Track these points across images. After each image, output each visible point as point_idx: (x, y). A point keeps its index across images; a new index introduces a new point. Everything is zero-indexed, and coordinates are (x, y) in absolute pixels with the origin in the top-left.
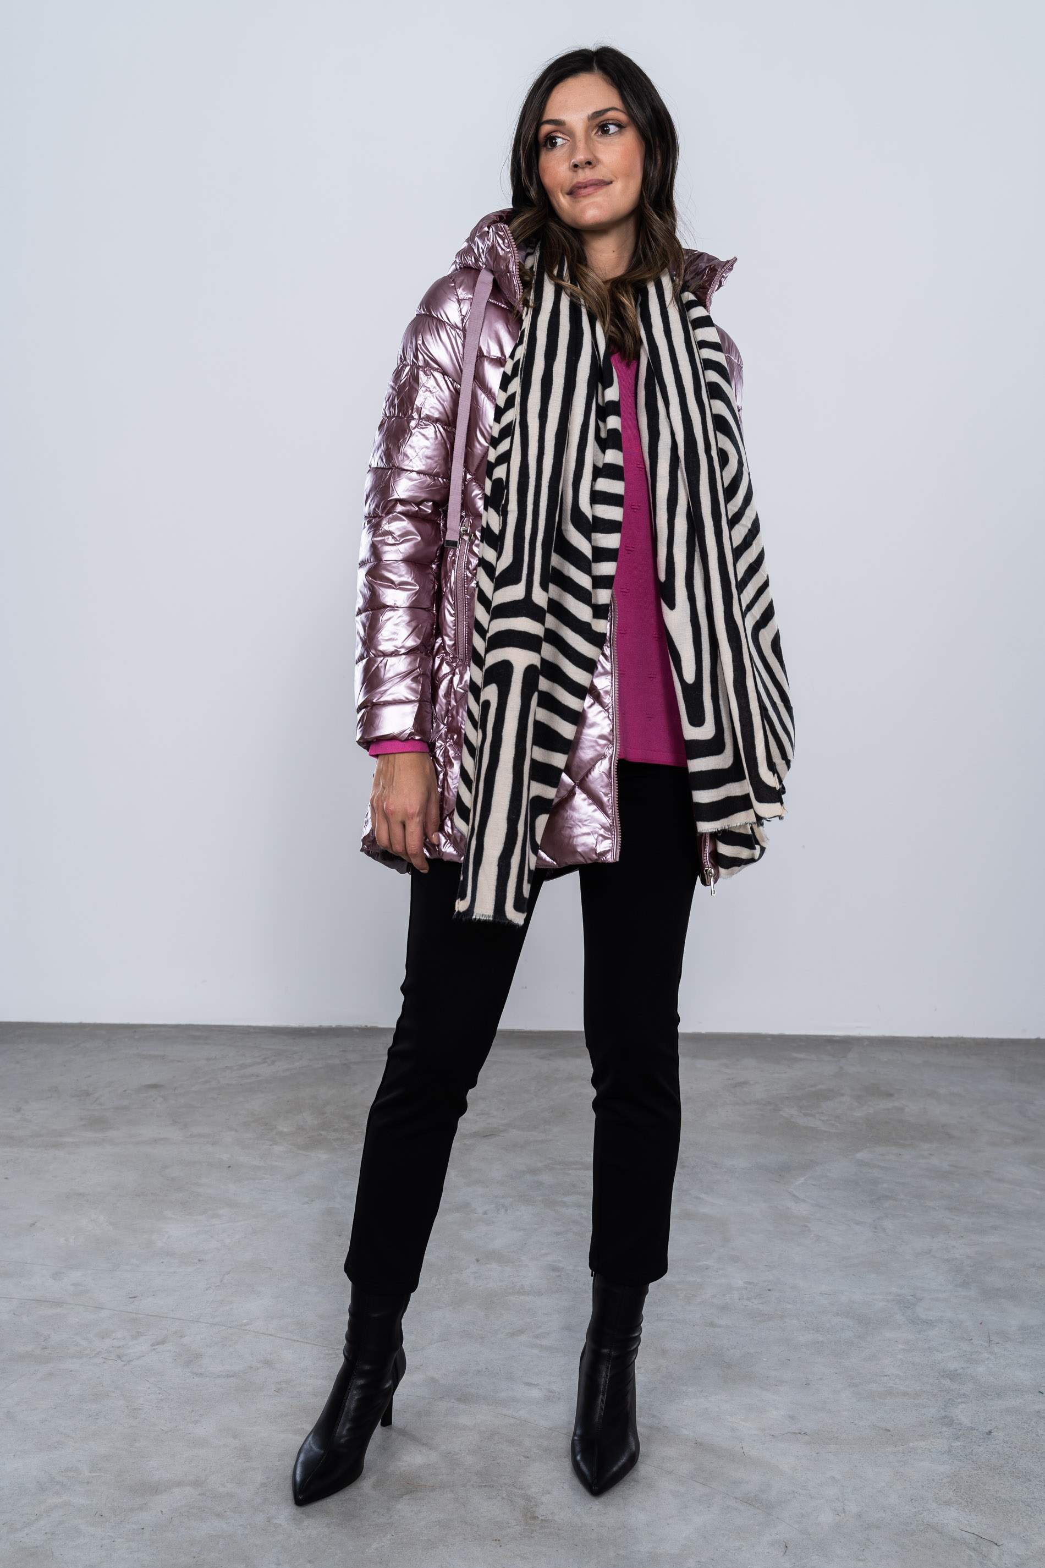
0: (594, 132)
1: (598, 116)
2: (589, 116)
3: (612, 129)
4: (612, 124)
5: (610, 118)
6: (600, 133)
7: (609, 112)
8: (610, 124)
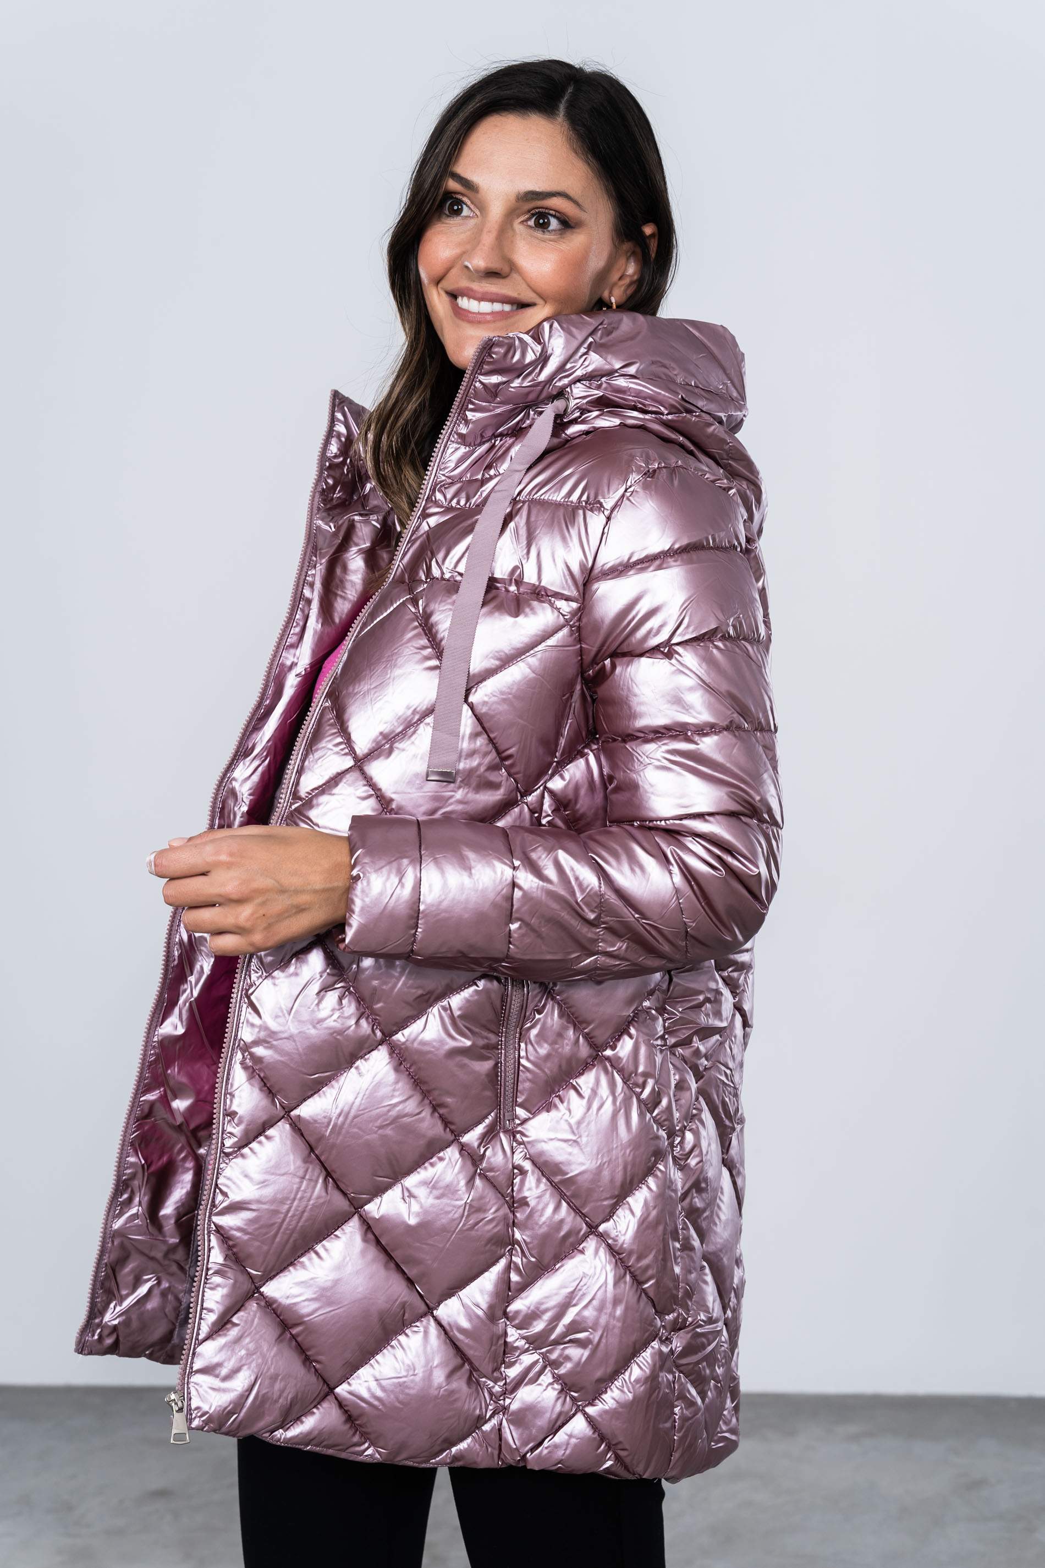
0: (522, 218)
1: (532, 199)
2: (519, 193)
3: (554, 223)
4: (554, 216)
5: (554, 207)
6: (531, 223)
7: (555, 198)
8: (552, 215)
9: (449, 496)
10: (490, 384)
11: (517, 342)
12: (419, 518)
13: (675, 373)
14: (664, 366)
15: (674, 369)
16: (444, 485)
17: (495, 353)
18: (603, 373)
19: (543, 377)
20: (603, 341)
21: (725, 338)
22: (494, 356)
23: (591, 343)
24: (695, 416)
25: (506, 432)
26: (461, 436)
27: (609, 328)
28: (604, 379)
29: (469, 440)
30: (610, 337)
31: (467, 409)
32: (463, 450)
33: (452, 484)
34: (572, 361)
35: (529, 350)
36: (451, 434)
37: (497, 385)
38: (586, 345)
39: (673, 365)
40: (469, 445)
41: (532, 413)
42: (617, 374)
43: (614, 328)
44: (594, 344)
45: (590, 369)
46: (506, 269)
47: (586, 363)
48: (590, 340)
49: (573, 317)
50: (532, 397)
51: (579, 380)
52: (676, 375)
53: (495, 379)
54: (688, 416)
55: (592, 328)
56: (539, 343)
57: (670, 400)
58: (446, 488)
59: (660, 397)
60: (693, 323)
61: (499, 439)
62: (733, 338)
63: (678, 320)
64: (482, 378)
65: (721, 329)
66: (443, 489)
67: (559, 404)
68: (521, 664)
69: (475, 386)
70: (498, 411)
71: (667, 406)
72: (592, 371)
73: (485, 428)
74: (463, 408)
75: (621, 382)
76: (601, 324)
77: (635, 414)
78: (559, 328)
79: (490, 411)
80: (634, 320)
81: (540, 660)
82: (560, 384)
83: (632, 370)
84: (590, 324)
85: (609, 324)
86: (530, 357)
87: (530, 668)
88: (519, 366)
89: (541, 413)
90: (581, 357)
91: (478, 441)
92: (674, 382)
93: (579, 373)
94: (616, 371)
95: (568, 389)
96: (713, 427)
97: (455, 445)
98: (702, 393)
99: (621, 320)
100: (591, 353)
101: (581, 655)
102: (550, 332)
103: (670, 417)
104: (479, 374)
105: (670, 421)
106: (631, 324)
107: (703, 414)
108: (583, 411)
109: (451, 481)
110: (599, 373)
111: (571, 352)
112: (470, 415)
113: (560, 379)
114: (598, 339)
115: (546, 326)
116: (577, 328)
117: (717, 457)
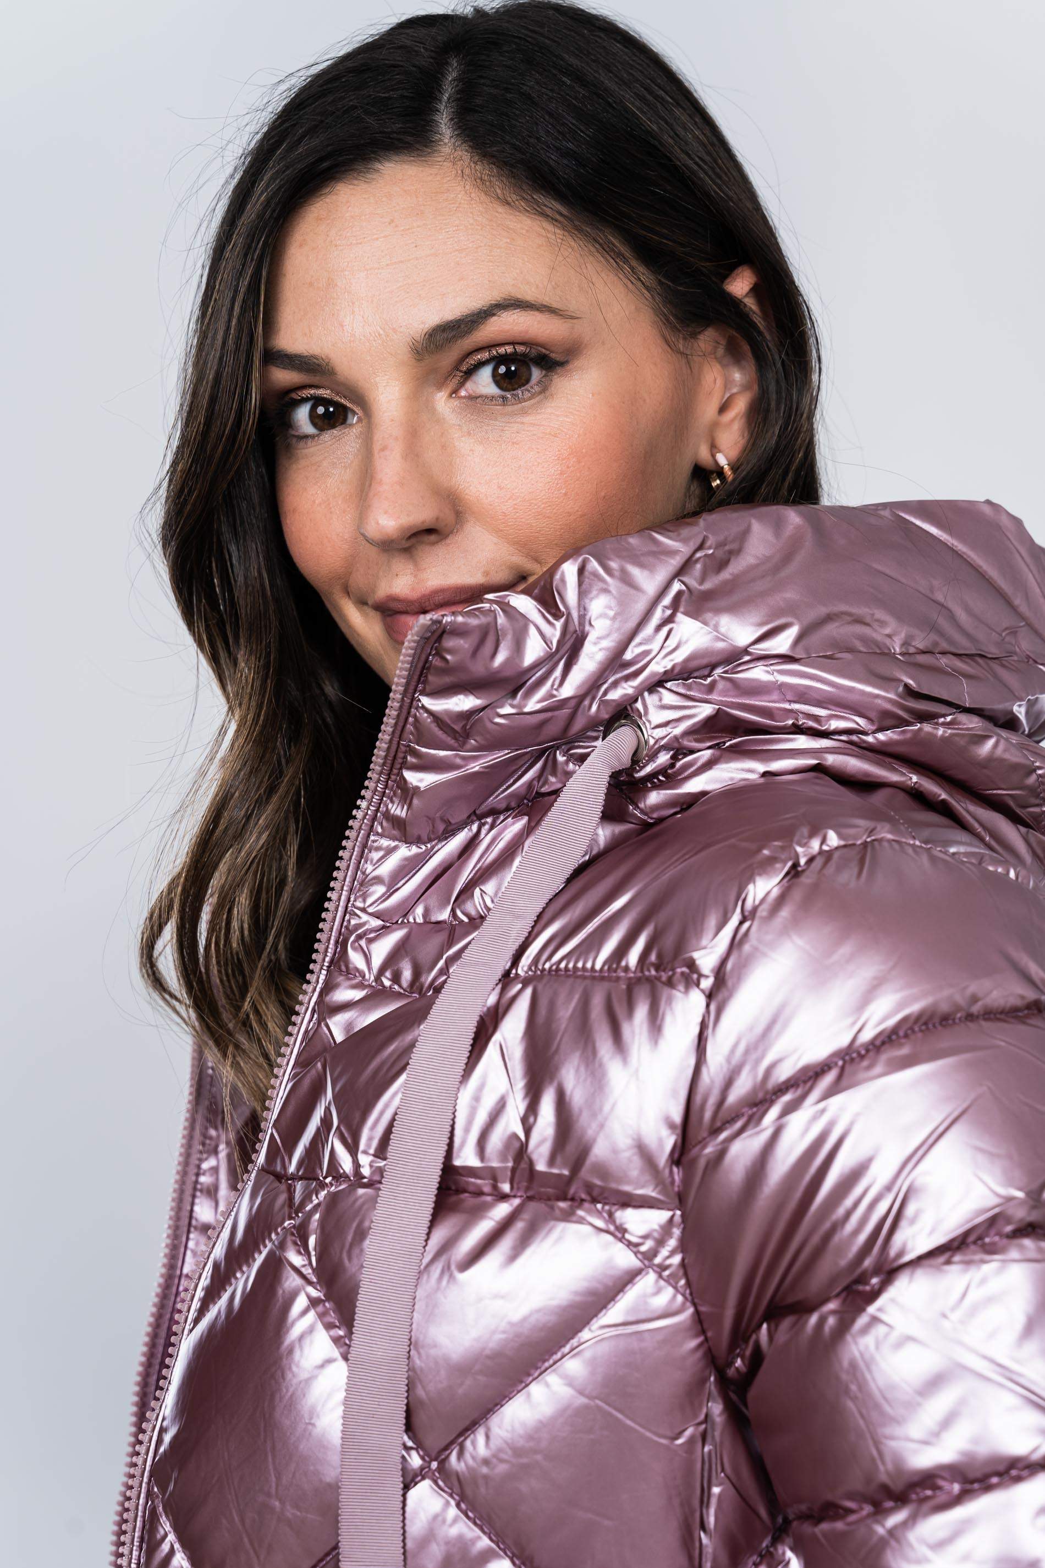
9: (377, 962)
10: (447, 712)
11: (501, 620)
12: (314, 1011)
13: (888, 631)
14: (859, 621)
15: (883, 623)
16: (365, 933)
17: (449, 651)
18: (714, 659)
19: (568, 691)
20: (707, 586)
21: (998, 527)
22: (449, 657)
23: (679, 594)
24: (943, 724)
25: (503, 806)
26: (397, 823)
27: (720, 553)
28: (719, 671)
29: (414, 831)
30: (726, 575)
31: (405, 765)
32: (405, 852)
33: (383, 931)
34: (637, 640)
35: (532, 631)
36: (374, 818)
37: (468, 715)
38: (667, 600)
39: (880, 614)
40: (418, 841)
41: (561, 758)
42: (747, 658)
43: (731, 553)
44: (684, 598)
45: (679, 657)
46: (449, 517)
47: (671, 643)
48: (677, 586)
49: (633, 541)
50: (553, 729)
51: (657, 684)
52: (889, 636)
53: (464, 703)
54: (927, 727)
55: (676, 562)
56: (557, 614)
57: (879, 701)
58: (370, 941)
59: (853, 697)
60: (925, 509)
61: (489, 820)
62: (1018, 522)
63: (885, 505)
64: (426, 701)
65: (987, 510)
66: (363, 943)
67: (622, 739)
68: (552, 1378)
69: (415, 716)
70: (475, 767)
71: (873, 715)
72: (687, 660)
73: (449, 803)
74: (396, 764)
75: (759, 673)
76: (701, 547)
77: (802, 742)
78: (601, 571)
79: (458, 767)
80: (778, 525)
81: (592, 1363)
82: (615, 695)
83: (782, 643)
84: (671, 553)
85: (719, 546)
86: (534, 650)
87: (570, 1384)
88: (508, 673)
89: (582, 759)
90: (658, 628)
91: (441, 827)
92: (886, 654)
93: (658, 667)
94: (745, 651)
95: (639, 705)
96: (990, 743)
97: (385, 843)
98: (959, 664)
99: (747, 531)
100: (680, 617)
101: (703, 1332)
102: (580, 583)
103: (881, 736)
104: (423, 693)
105: (882, 743)
106: (769, 535)
107: (963, 718)
108: (679, 751)
109: (380, 923)
110: (705, 661)
111: (631, 624)
112: (412, 778)
113: (615, 684)
114: (693, 583)
115: (569, 570)
116: (642, 566)
117: (1012, 803)
